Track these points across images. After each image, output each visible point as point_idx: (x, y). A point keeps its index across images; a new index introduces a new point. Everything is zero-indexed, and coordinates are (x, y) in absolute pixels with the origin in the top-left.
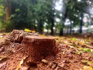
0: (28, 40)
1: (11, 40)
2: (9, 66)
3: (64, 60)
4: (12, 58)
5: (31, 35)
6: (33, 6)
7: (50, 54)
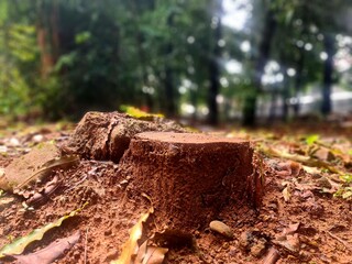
0: (151, 149)
1: (81, 149)
2: (92, 248)
3: (294, 223)
4: (97, 216)
5: (152, 130)
6: (138, 19)
7: (235, 202)
